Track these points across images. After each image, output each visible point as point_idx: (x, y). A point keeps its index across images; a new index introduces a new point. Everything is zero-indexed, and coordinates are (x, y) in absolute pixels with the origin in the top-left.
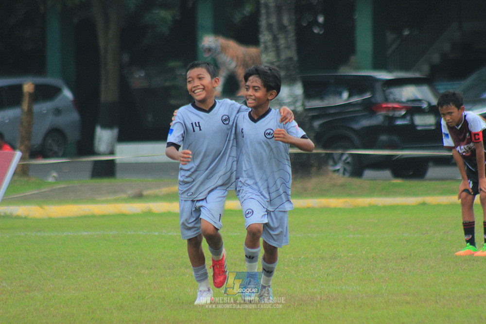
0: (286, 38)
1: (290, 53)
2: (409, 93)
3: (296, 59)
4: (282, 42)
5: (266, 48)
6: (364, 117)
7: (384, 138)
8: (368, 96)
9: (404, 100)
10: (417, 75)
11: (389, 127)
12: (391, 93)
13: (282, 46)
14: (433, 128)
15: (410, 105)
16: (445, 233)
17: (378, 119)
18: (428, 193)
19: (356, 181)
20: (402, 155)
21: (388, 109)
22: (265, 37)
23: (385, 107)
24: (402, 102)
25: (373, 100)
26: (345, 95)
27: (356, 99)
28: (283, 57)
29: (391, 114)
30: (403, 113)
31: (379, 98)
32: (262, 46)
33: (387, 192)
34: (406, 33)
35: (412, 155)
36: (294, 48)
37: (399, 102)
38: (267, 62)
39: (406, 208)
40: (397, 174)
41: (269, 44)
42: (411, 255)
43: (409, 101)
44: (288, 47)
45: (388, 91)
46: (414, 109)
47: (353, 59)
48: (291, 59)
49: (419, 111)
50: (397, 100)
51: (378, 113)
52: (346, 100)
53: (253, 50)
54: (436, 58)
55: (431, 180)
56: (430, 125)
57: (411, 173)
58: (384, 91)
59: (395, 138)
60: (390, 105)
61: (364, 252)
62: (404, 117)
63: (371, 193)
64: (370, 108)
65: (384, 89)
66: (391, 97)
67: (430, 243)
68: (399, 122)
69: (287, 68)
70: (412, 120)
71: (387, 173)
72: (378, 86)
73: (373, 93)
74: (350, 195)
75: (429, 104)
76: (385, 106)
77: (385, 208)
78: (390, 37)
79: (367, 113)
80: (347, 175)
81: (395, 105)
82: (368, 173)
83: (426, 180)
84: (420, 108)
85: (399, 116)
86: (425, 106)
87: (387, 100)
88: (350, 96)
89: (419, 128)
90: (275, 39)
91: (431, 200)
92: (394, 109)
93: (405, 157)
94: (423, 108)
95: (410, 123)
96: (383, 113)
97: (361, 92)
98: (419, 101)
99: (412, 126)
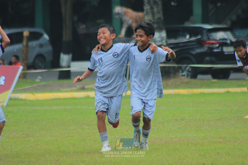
0: (157, 7)
1: (159, 15)
2: (220, 35)
3: (162, 18)
4: (155, 10)
5: (147, 13)
6: (197, 48)
7: (208, 58)
8: (199, 37)
9: (218, 39)
10: (224, 26)
11: (210, 53)
12: (211, 35)
13: (155, 12)
15: (221, 41)
16: (239, 107)
17: (204, 49)
18: (230, 86)
19: (194, 81)
20: (217, 67)
21: (210, 43)
22: (147, 7)
24: (217, 40)
25: (202, 39)
26: (188, 37)
27: (193, 39)
28: (156, 17)
29: (211, 46)
30: (217, 45)
31: (205, 38)
32: (145, 12)
33: (209, 86)
34: (219, 5)
35: (222, 67)
36: (161, 13)
37: (215, 40)
38: (148, 20)
39: (219, 94)
40: (214, 77)
41: (149, 11)
42: (222, 118)
43: (220, 39)
44: (158, 12)
45: (210, 34)
46: (223, 43)
47: (192, 18)
48: (160, 18)
49: (226, 44)
50: (214, 39)
51: (205, 46)
52: (188, 39)
54: (234, 18)
55: (232, 80)
56: (232, 52)
57: (222, 76)
58: (208, 35)
59: (213, 59)
60: (211, 42)
61: (198, 117)
62: (218, 48)
63: (201, 86)
64: (200, 43)
65: (208, 33)
66: (211, 37)
67: (232, 112)
68: (216, 50)
69: (158, 23)
70: (222, 49)
71: (209, 76)
72: (205, 32)
73: (202, 35)
74: (191, 88)
75: (231, 41)
76: (208, 42)
77: (209, 94)
78: (211, 6)
79: (199, 46)
80: (189, 77)
81: (213, 42)
82: (199, 76)
83: (229, 80)
84: (226, 43)
85: (215, 47)
87: (209, 39)
88: (190, 37)
89: (226, 53)
90: (152, 8)
91: (232, 90)
92: (213, 44)
93: (219, 68)
94: (228, 43)
95: (221, 51)
96: (207, 46)
97: (196, 35)
98: (226, 39)
99: (222, 52)
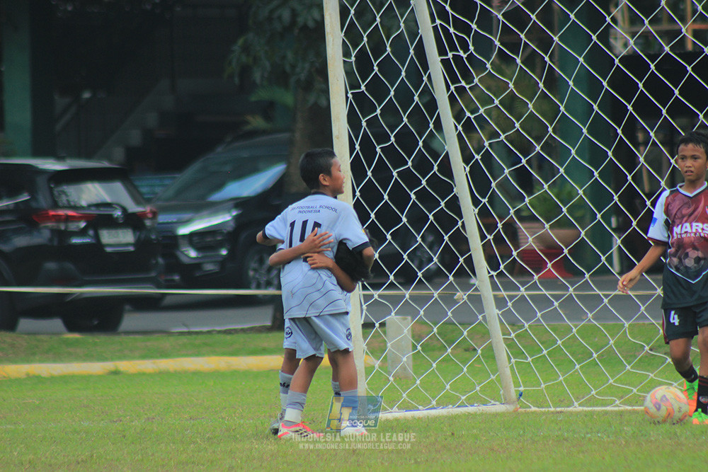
2: (91, 193)
6: (18, 232)
7: (51, 266)
8: (24, 198)
9: (84, 203)
10: (105, 164)
11: (60, 248)
12: (64, 193)
14: (131, 249)
15: (94, 211)
16: (148, 419)
17: (41, 236)
18: (123, 357)
19: (6, 337)
20: (81, 294)
21: (58, 219)
23: (53, 215)
24: (82, 208)
25: (33, 204)
27: (5, 202)
29: (62, 227)
30: (82, 225)
31: (43, 201)
33: (57, 357)
34: (87, 95)
35: (97, 293)
37: (75, 208)
39: (86, 379)
40: (71, 327)
42: (92, 456)
43: (90, 206)
45: (60, 189)
46: (100, 219)
49: (110, 223)
50: (72, 204)
51: (42, 226)
54: (135, 137)
55: (127, 333)
56: (127, 245)
57: (96, 323)
58: (51, 190)
59: (69, 266)
60: (61, 212)
61: (15, 454)
62: (82, 233)
64: (27, 217)
65: (52, 186)
66: (63, 200)
67: (124, 436)
68: (76, 241)
70: (97, 237)
71: (57, 324)
72: (41, 182)
73: (33, 192)
75: (124, 210)
76: (52, 213)
77: (53, 380)
78: (60, 102)
79: (23, 226)
81: (70, 213)
82: (25, 324)
83: (119, 334)
85: (76, 230)
86: (118, 213)
87: (56, 205)
89: (108, 250)
91: (125, 366)
92: (68, 219)
93: (87, 296)
94: (116, 216)
95: (94, 242)
96: (50, 224)
97: (14, 191)
98: (108, 206)
99: (98, 246)
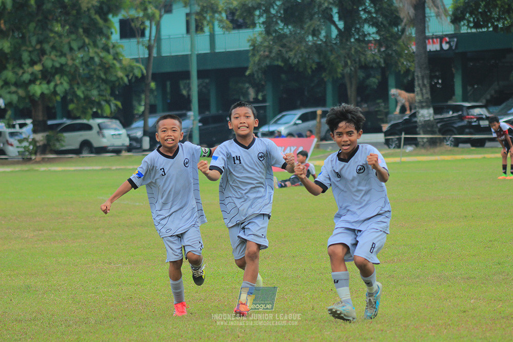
0: (426, 89)
1: (428, 96)
2: (477, 111)
3: (430, 98)
4: (424, 91)
5: (417, 94)
6: (459, 122)
7: (467, 130)
8: (460, 113)
9: (475, 114)
10: (480, 104)
11: (469, 126)
12: (470, 112)
13: (424, 93)
15: (478, 116)
17: (465, 123)
18: (486, 153)
19: (456, 149)
21: (469, 118)
22: (417, 89)
25: (463, 115)
26: (451, 113)
27: (455, 114)
28: (425, 97)
29: (470, 120)
30: (475, 120)
31: (465, 114)
32: (416, 93)
33: (469, 153)
34: (476, 86)
35: (479, 137)
36: (429, 94)
37: (473, 115)
38: (418, 100)
39: (477, 159)
40: (473, 145)
41: (419, 92)
42: (479, 179)
44: (427, 93)
46: (480, 118)
47: (454, 97)
48: (428, 98)
49: (482, 119)
51: (465, 120)
52: (452, 115)
53: (412, 95)
54: (488, 97)
55: (487, 147)
57: (479, 145)
58: (467, 111)
59: (472, 130)
60: (469, 117)
61: (460, 178)
62: (475, 121)
63: (462, 153)
64: (461, 118)
67: (488, 174)
68: (474, 124)
69: (426, 102)
70: (479, 123)
71: (469, 145)
72: (465, 109)
73: (462, 111)
74: (453, 154)
76: (467, 117)
77: (468, 160)
78: (469, 88)
79: (460, 120)
80: (452, 146)
81: (472, 117)
82: (461, 145)
83: (485, 148)
84: (482, 118)
85: (473, 121)
87: (468, 115)
88: (453, 113)
89: (482, 126)
90: (421, 90)
91: (487, 156)
92: (471, 118)
93: (476, 138)
94: (484, 117)
96: (467, 120)
97: (457, 111)
98: (482, 115)
99: (479, 125)
